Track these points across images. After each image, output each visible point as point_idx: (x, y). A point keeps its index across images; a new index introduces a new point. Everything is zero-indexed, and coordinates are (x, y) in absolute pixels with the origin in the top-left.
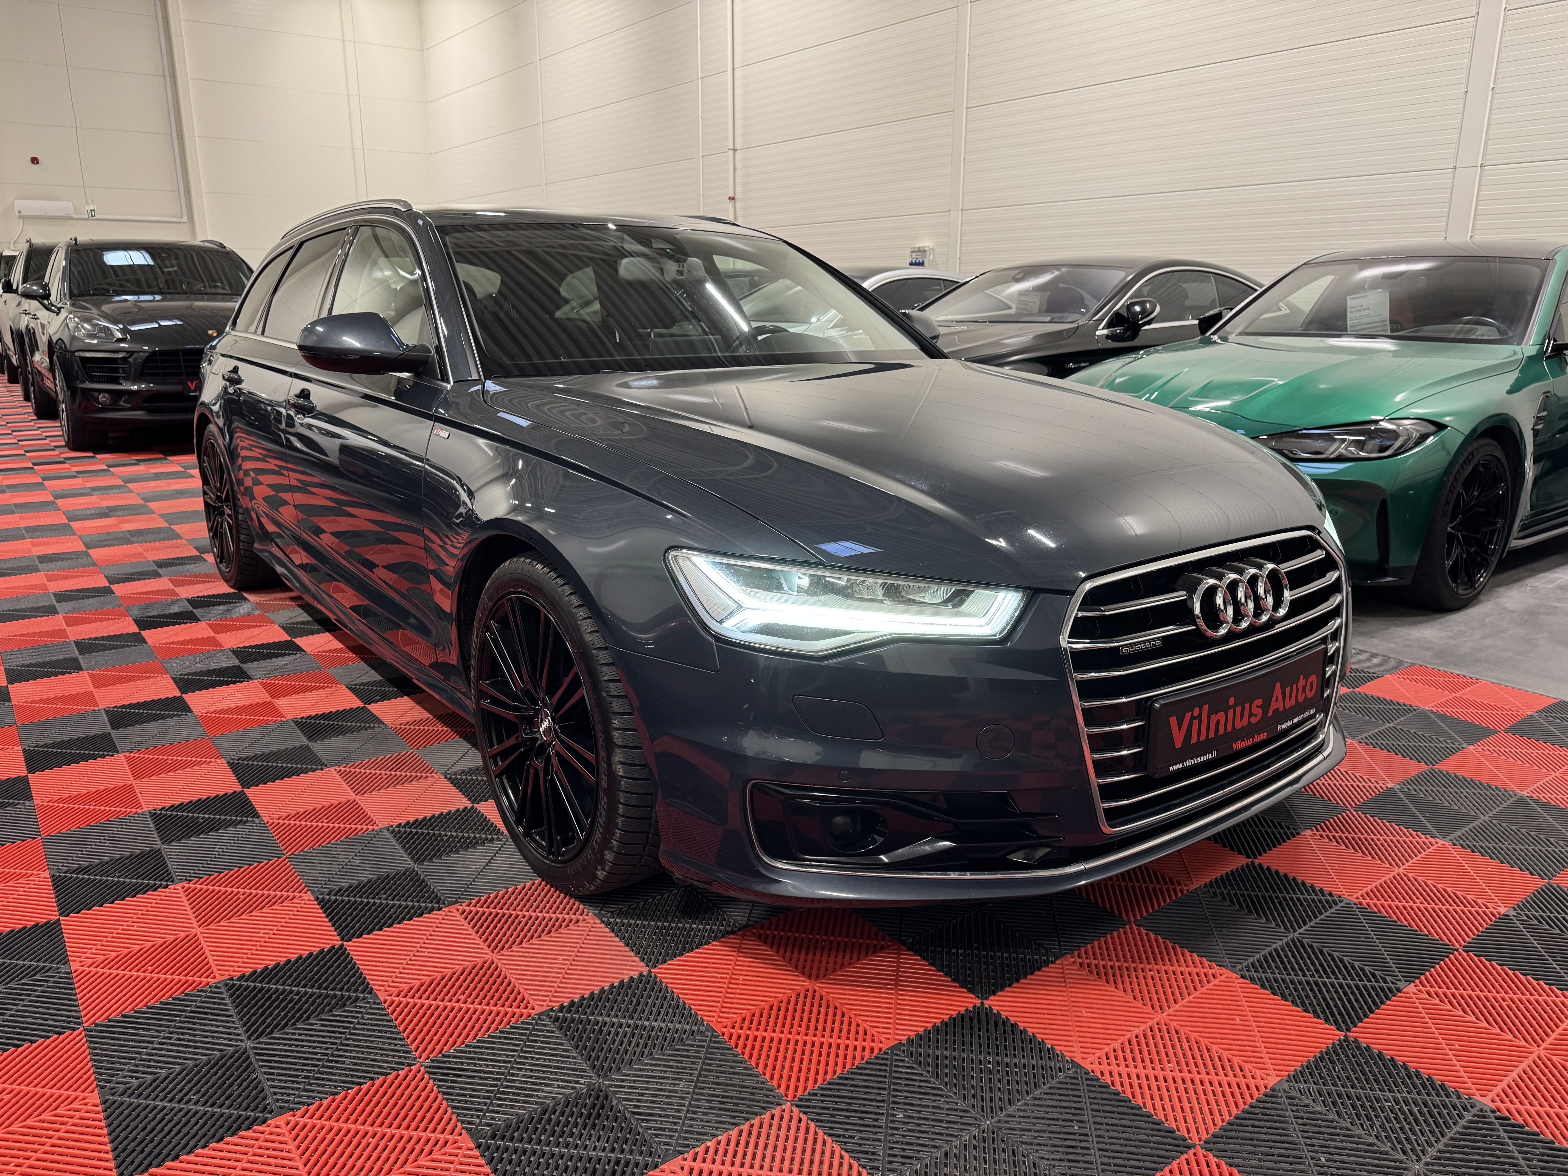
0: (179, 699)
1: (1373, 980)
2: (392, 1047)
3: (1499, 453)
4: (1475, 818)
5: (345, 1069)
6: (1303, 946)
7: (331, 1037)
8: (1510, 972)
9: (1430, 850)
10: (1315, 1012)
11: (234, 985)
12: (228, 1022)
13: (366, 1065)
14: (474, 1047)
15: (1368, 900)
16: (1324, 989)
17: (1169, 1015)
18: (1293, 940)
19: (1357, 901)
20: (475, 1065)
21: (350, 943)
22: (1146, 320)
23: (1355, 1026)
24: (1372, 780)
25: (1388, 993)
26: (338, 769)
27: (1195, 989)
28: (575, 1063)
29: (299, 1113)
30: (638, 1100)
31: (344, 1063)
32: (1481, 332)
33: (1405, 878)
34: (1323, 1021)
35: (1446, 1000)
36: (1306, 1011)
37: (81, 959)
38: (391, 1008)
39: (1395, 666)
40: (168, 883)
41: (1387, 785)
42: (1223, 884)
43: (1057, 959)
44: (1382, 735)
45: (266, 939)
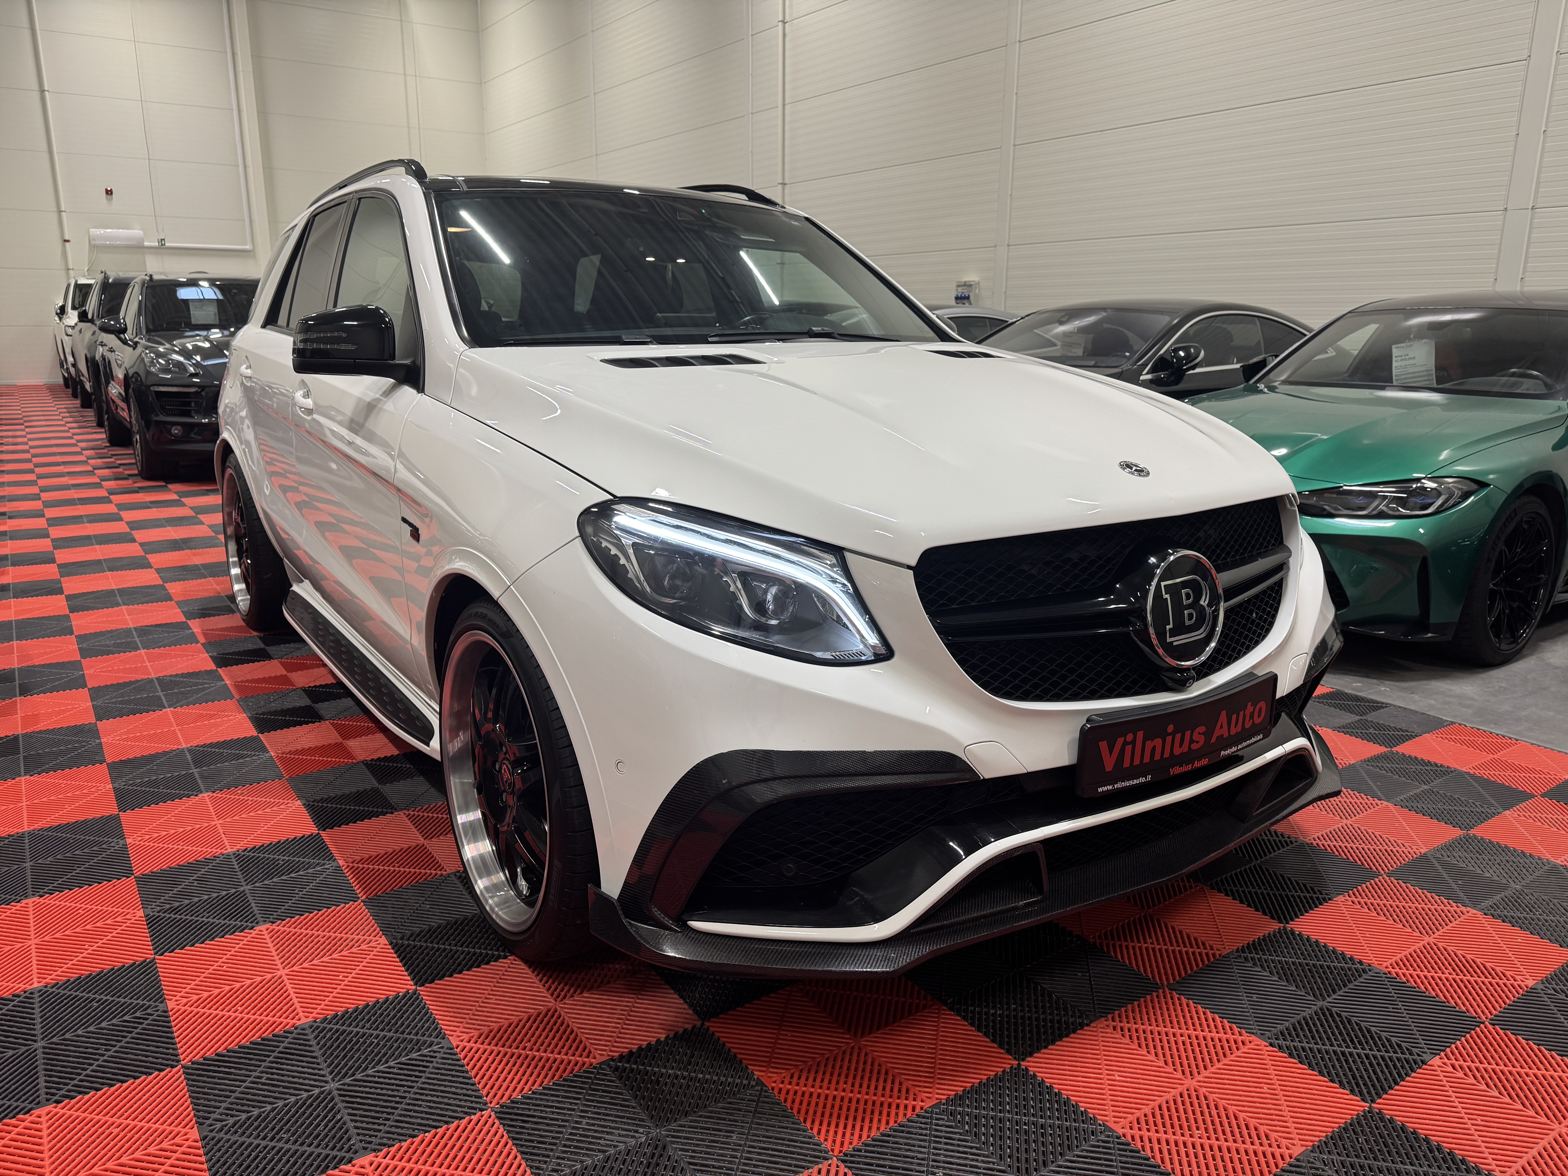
0: (256, 739)
1: (1399, 1051)
2: (464, 1091)
3: (1543, 511)
4: (1506, 887)
5: (422, 1112)
6: (1331, 1015)
7: (407, 1081)
8: (1535, 1047)
9: (1461, 919)
10: (1340, 1082)
11: (318, 1027)
12: (313, 1063)
13: (441, 1109)
14: (540, 1094)
15: (1398, 970)
16: (1350, 1060)
17: (1199, 1082)
18: (1321, 1009)
19: (1386, 970)
20: (542, 1111)
21: (422, 988)
22: (1190, 365)
23: (1380, 1098)
24: (1406, 844)
25: (1414, 1065)
26: (407, 813)
27: (1225, 1056)
28: (634, 1113)
29: (381, 1154)
30: (694, 1151)
31: (420, 1106)
32: (1526, 385)
33: (1435, 947)
34: (1348, 1092)
35: (1470, 1074)
36: (1332, 1081)
37: (177, 998)
38: (463, 1054)
39: (1434, 724)
40: (253, 924)
41: (1421, 850)
42: (1255, 949)
43: (1091, 1022)
44: (1417, 798)
45: (345, 983)
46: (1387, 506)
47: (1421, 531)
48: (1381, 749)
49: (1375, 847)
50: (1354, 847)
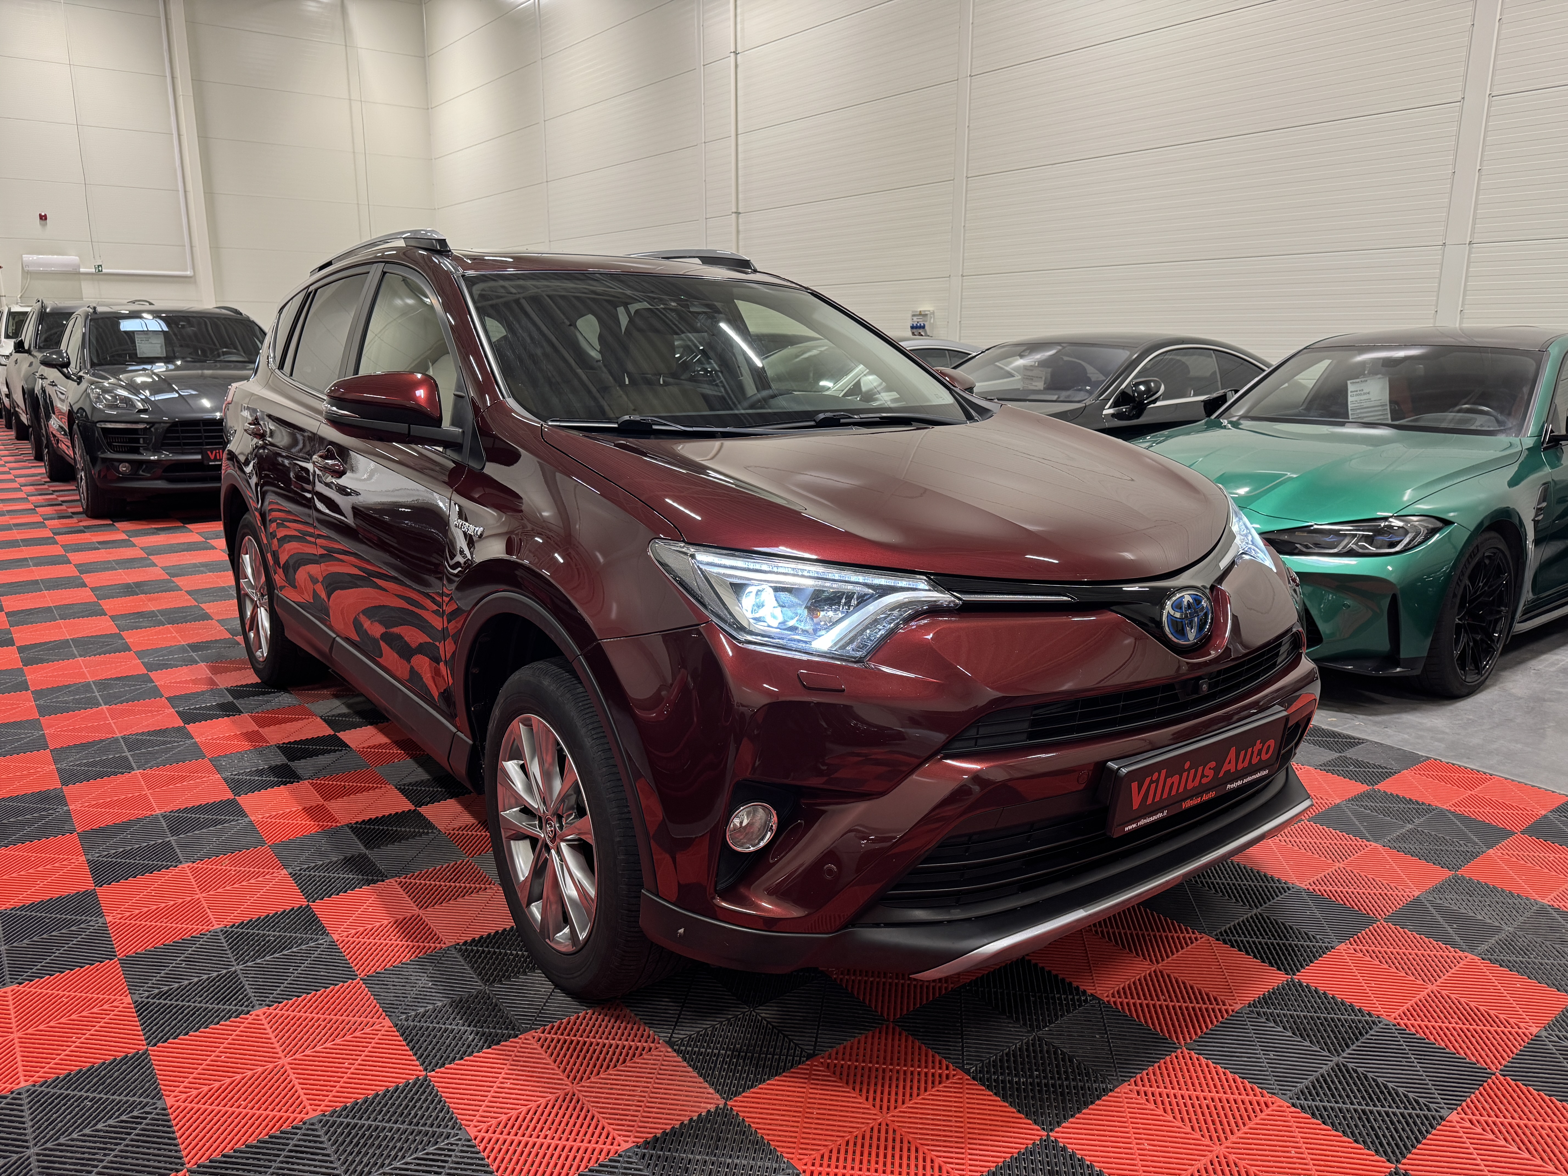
0: (233, 802)
1: (1417, 1107)
3: (1502, 546)
4: (1499, 929)
6: (1348, 1071)
8: (1547, 1098)
9: (1461, 965)
10: (1365, 1143)
11: (328, 1121)
12: (326, 1161)
15: (1406, 1021)
16: (1372, 1118)
17: (1227, 1147)
18: (1337, 1065)
19: (1395, 1022)
21: (433, 1073)
22: (1150, 398)
23: (1404, 1157)
24: (1399, 888)
25: (1432, 1122)
26: (399, 880)
27: (1250, 1119)
33: (1439, 996)
34: (1373, 1153)
35: (1488, 1129)
36: (1356, 1141)
37: (175, 1094)
38: (482, 1145)
39: (1410, 760)
40: (249, 1008)
41: (1414, 893)
42: (1266, 1003)
43: (1116, 1087)
44: (1403, 838)
45: (352, 1070)
46: (1356, 544)
47: (1390, 568)
48: (1363, 788)
49: (1369, 891)
50: (1349, 891)
